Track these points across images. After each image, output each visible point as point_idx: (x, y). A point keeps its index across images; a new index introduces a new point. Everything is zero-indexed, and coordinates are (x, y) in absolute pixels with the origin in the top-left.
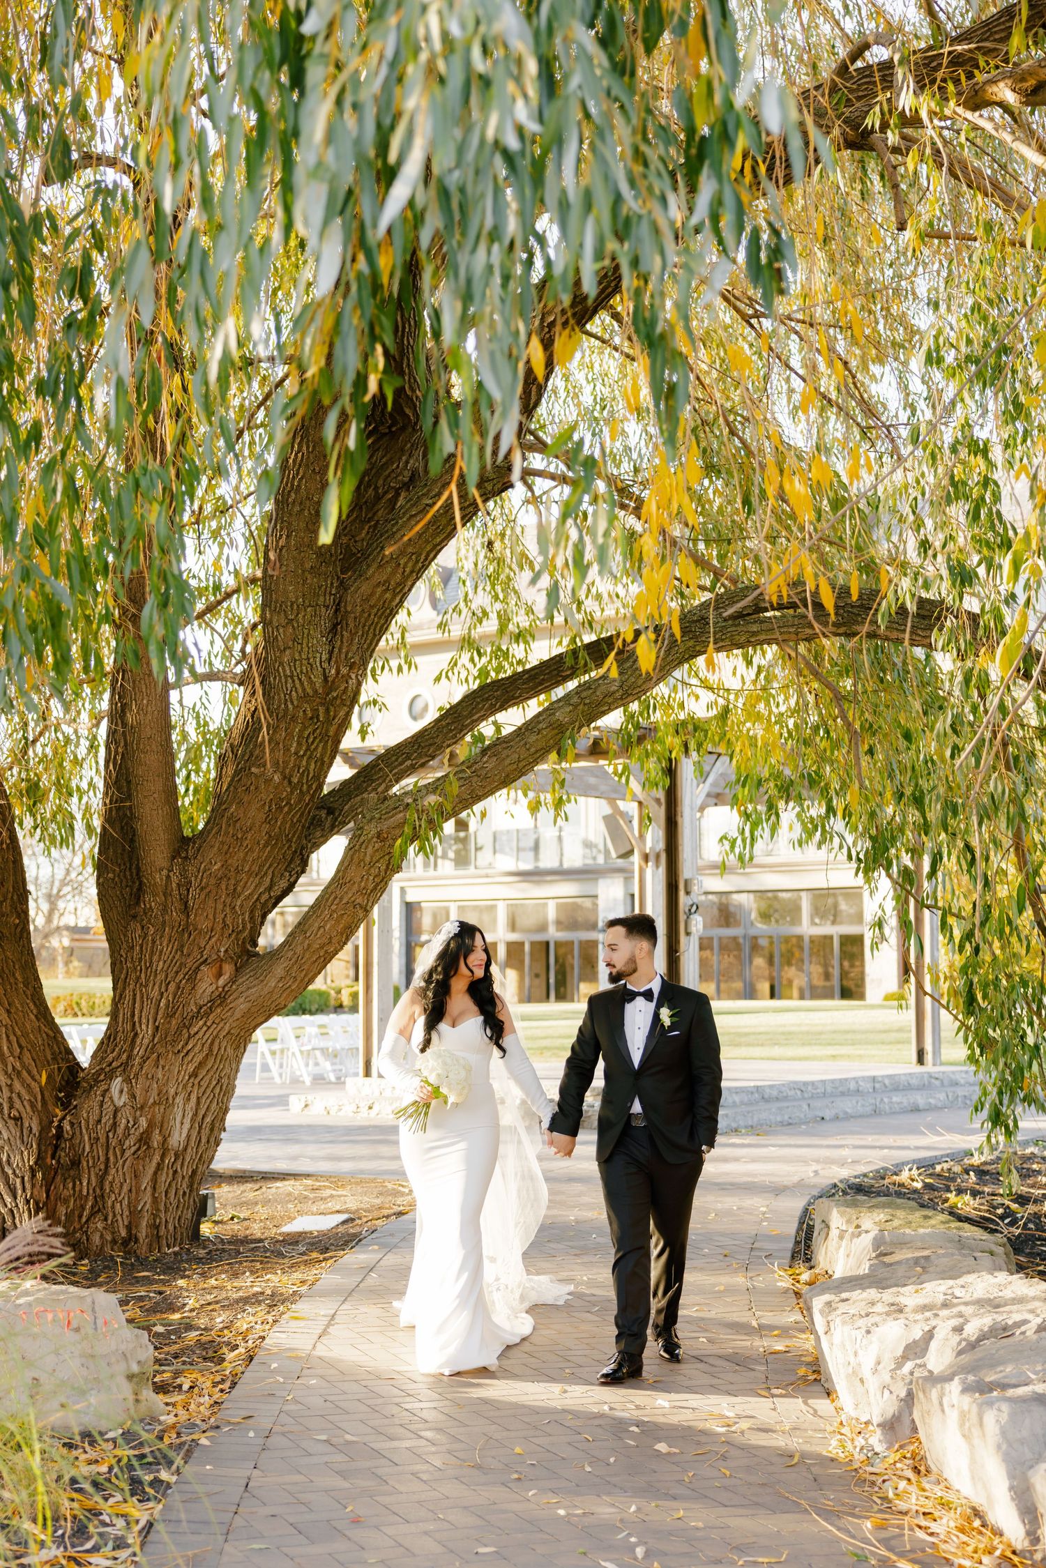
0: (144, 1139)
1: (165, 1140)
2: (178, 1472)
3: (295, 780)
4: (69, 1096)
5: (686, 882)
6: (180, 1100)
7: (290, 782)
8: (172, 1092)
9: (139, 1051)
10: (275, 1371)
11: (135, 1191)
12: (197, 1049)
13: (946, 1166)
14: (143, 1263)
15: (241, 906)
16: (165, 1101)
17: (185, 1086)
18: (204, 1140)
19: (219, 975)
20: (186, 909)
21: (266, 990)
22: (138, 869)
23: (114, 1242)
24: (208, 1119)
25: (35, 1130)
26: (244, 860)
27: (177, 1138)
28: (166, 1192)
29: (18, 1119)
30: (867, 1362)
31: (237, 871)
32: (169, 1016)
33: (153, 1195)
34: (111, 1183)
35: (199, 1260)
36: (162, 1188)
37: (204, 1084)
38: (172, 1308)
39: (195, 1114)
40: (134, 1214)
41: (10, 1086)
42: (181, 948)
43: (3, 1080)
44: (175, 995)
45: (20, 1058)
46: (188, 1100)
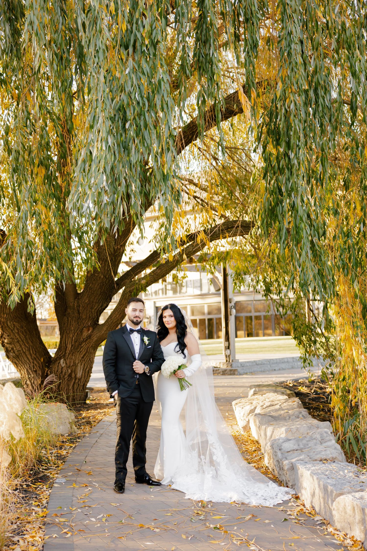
0: (70, 375)
1: (76, 375)
2: (81, 440)
4: (49, 365)
5: (230, 299)
6: (79, 365)
7: (106, 277)
8: (77, 362)
9: (68, 352)
12: (83, 350)
13: (302, 380)
15: (94, 312)
16: (75, 365)
17: (80, 361)
18: (86, 375)
19: (89, 330)
20: (79, 313)
21: (101, 334)
22: (66, 302)
24: (87, 370)
25: (40, 374)
26: (94, 299)
27: (79, 375)
28: (77, 390)
29: (36, 371)
31: (93, 302)
32: (75, 342)
33: (73, 391)
34: (61, 388)
35: (86, 408)
36: (75, 389)
37: (86, 360)
39: (84, 369)
41: (33, 362)
42: (78, 323)
43: (31, 361)
44: (77, 336)
45: (35, 355)
46: (81, 364)
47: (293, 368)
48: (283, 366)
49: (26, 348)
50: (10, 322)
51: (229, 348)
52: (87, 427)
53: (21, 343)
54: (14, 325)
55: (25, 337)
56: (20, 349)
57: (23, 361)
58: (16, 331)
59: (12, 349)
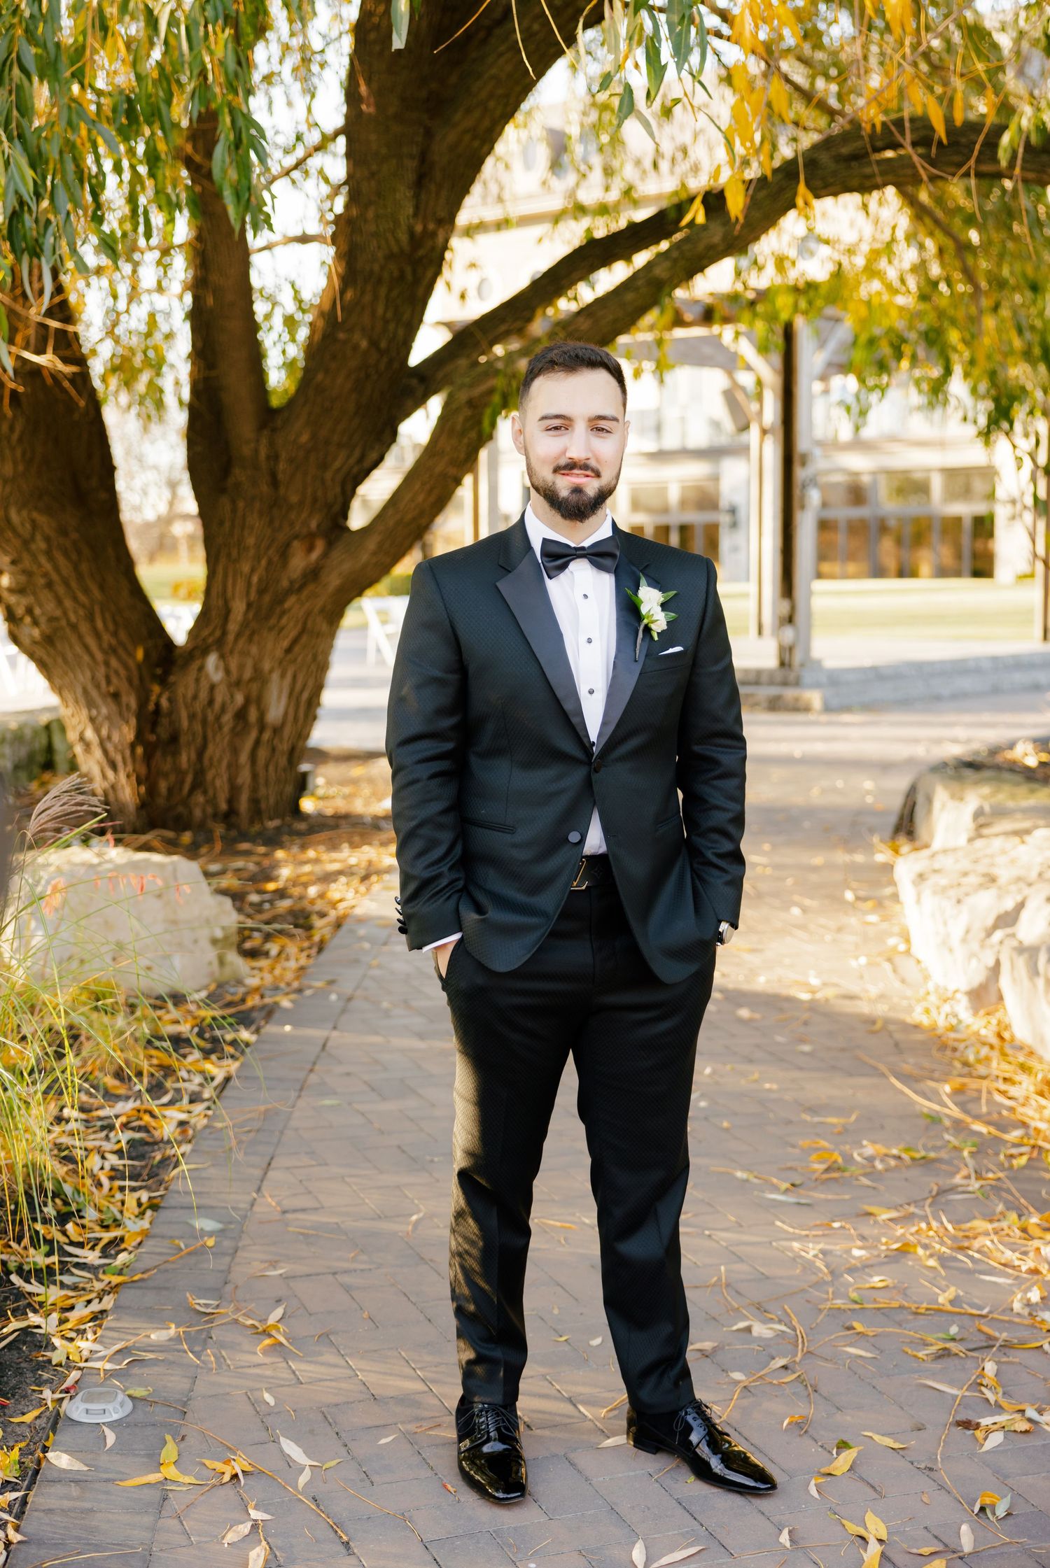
0: (241, 715)
1: (262, 716)
2: (257, 1031)
3: (383, 345)
4: (167, 673)
5: (802, 456)
6: (275, 676)
7: (377, 348)
9: (233, 627)
10: (362, 939)
11: (233, 767)
12: (291, 624)
14: (244, 837)
15: (333, 480)
16: (260, 677)
17: (280, 663)
18: (301, 715)
19: (311, 549)
20: (275, 483)
21: (360, 565)
22: (226, 441)
23: (215, 816)
24: (305, 695)
25: (133, 704)
26: (333, 431)
27: (275, 713)
28: (266, 767)
29: (116, 696)
30: (957, 931)
31: (326, 443)
32: (261, 592)
33: (252, 769)
34: (211, 759)
35: (300, 834)
36: (261, 763)
38: (270, 879)
39: (291, 691)
40: (234, 790)
41: (107, 664)
42: (271, 522)
43: (99, 656)
44: (267, 569)
45: (115, 634)
46: (283, 676)
47: (996, 690)
48: (966, 683)
49: (81, 612)
50: (19, 512)
51: (790, 620)
52: (292, 949)
53: (61, 590)
54: (33, 522)
55: (76, 567)
56: (58, 613)
57: (70, 656)
58: (43, 545)
59: (29, 611)
